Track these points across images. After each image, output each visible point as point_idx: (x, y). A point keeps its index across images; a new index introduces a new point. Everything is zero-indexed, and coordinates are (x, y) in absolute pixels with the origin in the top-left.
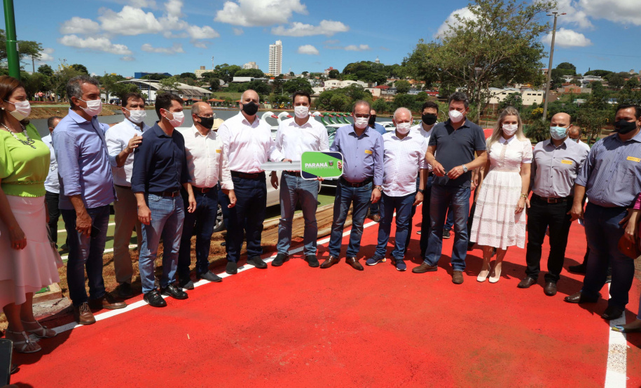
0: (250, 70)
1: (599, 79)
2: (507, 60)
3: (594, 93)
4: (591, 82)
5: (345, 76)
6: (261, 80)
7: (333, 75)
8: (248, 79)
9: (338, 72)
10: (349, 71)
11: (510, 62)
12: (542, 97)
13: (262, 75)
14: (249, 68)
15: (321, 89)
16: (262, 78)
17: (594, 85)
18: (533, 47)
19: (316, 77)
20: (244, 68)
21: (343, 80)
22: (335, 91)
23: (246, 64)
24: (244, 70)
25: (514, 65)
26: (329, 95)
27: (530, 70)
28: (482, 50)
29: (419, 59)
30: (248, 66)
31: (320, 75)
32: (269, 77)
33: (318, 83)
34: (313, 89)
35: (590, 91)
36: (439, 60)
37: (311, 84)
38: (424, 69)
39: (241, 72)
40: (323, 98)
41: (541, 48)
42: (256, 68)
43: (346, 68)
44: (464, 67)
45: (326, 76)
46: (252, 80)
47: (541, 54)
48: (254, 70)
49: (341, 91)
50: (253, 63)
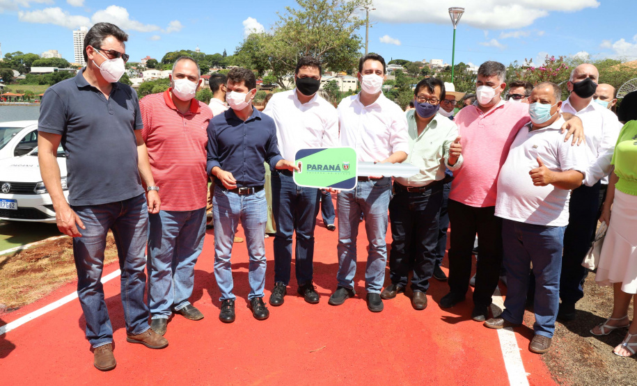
0: (52, 59)
1: (400, 67)
2: (333, 49)
3: (398, 80)
4: (394, 70)
5: (164, 66)
6: (68, 71)
7: (151, 64)
8: (51, 69)
9: (157, 63)
10: (168, 60)
11: (335, 51)
12: (355, 84)
13: (68, 65)
14: (49, 57)
15: (140, 80)
16: (68, 69)
17: (397, 73)
18: (353, 38)
19: (132, 67)
20: (42, 57)
21: (163, 70)
22: (156, 81)
23: (46, 53)
24: (43, 59)
25: (339, 54)
26: (149, 86)
27: (352, 59)
28: (312, 40)
29: (251, 48)
30: (48, 54)
31: (136, 64)
32: (76, 67)
33: (135, 73)
34: (130, 80)
35: (393, 78)
36: (272, 49)
37: (128, 75)
38: (257, 58)
39: (41, 61)
40: (143, 89)
41: (360, 39)
42: (59, 57)
43: (165, 57)
44: (296, 55)
45: (143, 66)
46: (55, 70)
47: (360, 45)
48: (57, 59)
49: (163, 81)
50: (55, 51)
